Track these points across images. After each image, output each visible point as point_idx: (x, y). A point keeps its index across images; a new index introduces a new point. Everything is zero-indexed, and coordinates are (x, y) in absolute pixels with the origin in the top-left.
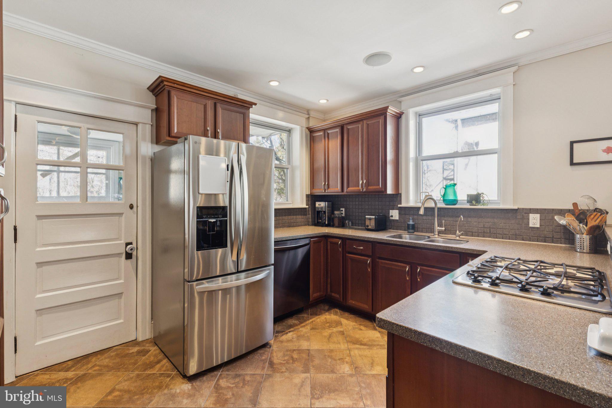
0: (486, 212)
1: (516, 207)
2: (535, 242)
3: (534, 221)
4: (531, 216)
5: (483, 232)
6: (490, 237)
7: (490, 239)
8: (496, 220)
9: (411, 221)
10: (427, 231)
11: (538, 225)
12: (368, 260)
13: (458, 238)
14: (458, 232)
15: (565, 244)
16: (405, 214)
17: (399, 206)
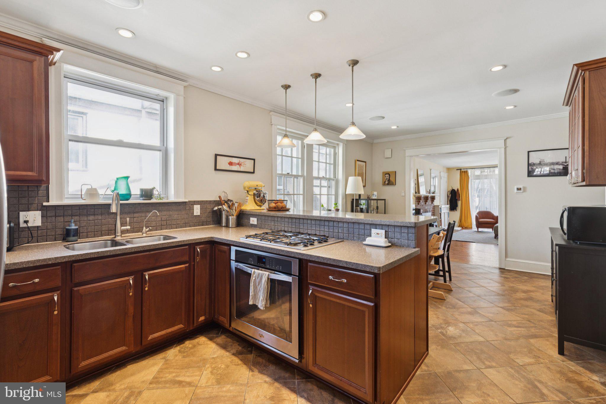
0: (163, 206)
1: (187, 200)
2: (197, 226)
3: (197, 210)
4: (195, 206)
5: (160, 225)
6: (166, 229)
7: (167, 230)
8: (171, 213)
9: (73, 224)
10: (96, 234)
11: (199, 214)
12: (53, 296)
13: (144, 235)
14: (144, 228)
15: (213, 225)
16: (56, 216)
17: (45, 204)
